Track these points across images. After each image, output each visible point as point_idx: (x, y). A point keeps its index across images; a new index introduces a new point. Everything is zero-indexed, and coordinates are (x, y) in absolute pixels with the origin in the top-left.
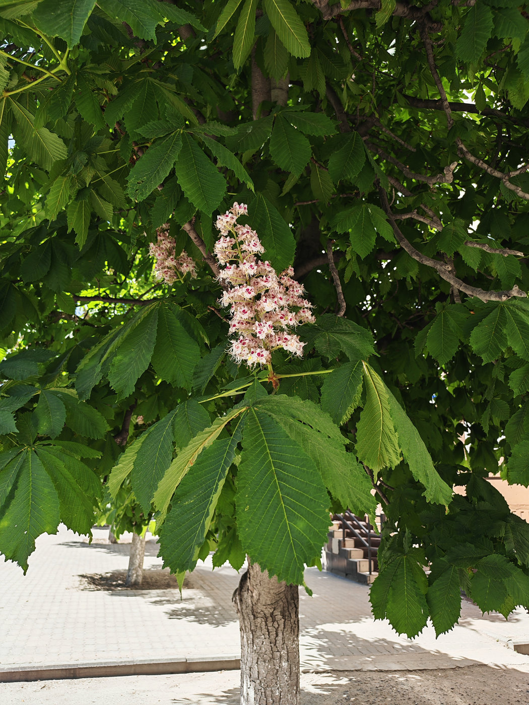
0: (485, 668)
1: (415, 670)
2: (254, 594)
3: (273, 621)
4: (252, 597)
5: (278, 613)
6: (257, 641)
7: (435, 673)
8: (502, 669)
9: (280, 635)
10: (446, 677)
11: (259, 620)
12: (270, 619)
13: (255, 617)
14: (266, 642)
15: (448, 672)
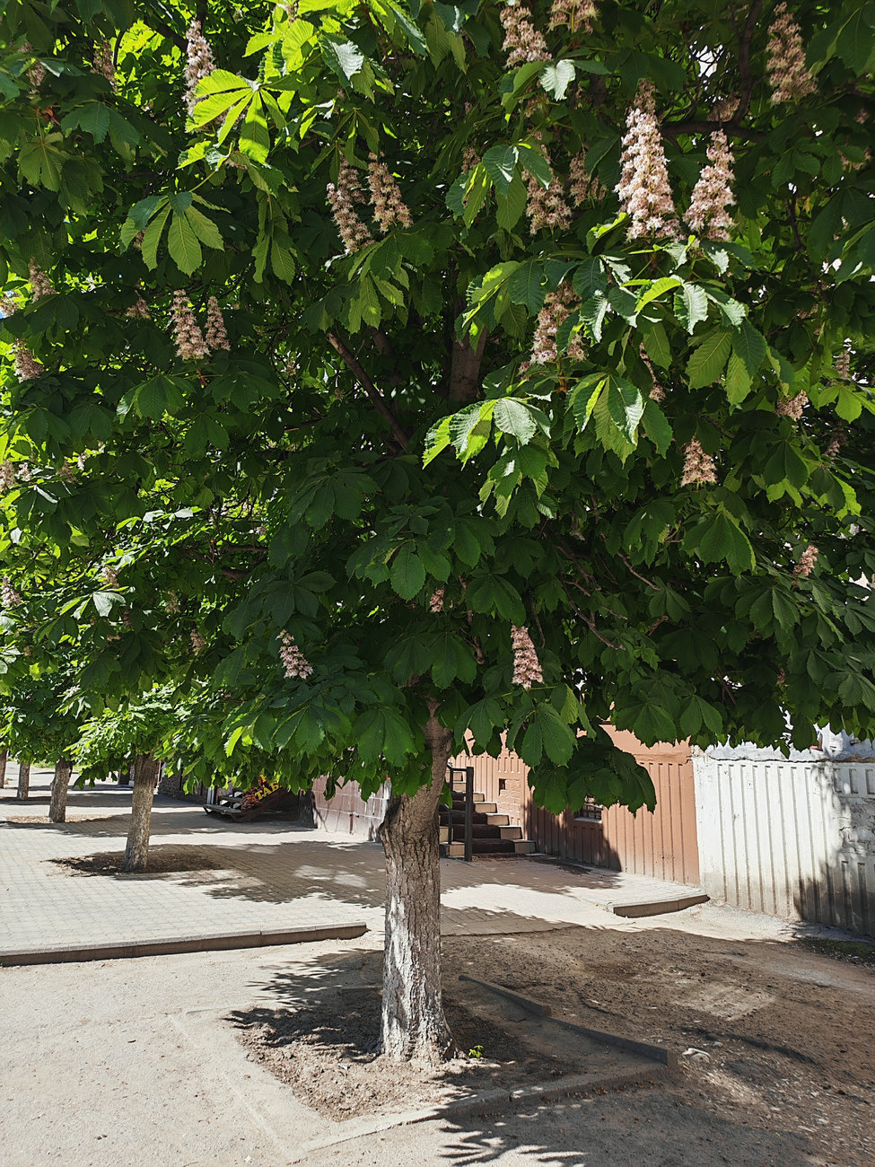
0: (583, 930)
1: (511, 934)
2: (406, 824)
3: (421, 846)
4: (404, 826)
5: (425, 839)
6: (406, 863)
7: (532, 935)
8: (599, 929)
9: (427, 857)
10: (543, 938)
11: (409, 846)
12: (419, 844)
13: (406, 844)
14: (415, 864)
15: (545, 934)
